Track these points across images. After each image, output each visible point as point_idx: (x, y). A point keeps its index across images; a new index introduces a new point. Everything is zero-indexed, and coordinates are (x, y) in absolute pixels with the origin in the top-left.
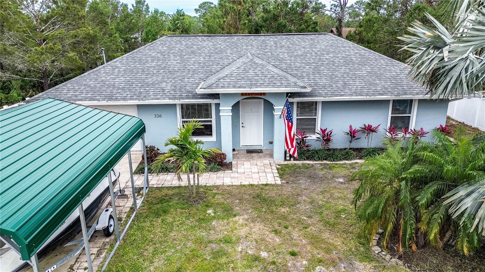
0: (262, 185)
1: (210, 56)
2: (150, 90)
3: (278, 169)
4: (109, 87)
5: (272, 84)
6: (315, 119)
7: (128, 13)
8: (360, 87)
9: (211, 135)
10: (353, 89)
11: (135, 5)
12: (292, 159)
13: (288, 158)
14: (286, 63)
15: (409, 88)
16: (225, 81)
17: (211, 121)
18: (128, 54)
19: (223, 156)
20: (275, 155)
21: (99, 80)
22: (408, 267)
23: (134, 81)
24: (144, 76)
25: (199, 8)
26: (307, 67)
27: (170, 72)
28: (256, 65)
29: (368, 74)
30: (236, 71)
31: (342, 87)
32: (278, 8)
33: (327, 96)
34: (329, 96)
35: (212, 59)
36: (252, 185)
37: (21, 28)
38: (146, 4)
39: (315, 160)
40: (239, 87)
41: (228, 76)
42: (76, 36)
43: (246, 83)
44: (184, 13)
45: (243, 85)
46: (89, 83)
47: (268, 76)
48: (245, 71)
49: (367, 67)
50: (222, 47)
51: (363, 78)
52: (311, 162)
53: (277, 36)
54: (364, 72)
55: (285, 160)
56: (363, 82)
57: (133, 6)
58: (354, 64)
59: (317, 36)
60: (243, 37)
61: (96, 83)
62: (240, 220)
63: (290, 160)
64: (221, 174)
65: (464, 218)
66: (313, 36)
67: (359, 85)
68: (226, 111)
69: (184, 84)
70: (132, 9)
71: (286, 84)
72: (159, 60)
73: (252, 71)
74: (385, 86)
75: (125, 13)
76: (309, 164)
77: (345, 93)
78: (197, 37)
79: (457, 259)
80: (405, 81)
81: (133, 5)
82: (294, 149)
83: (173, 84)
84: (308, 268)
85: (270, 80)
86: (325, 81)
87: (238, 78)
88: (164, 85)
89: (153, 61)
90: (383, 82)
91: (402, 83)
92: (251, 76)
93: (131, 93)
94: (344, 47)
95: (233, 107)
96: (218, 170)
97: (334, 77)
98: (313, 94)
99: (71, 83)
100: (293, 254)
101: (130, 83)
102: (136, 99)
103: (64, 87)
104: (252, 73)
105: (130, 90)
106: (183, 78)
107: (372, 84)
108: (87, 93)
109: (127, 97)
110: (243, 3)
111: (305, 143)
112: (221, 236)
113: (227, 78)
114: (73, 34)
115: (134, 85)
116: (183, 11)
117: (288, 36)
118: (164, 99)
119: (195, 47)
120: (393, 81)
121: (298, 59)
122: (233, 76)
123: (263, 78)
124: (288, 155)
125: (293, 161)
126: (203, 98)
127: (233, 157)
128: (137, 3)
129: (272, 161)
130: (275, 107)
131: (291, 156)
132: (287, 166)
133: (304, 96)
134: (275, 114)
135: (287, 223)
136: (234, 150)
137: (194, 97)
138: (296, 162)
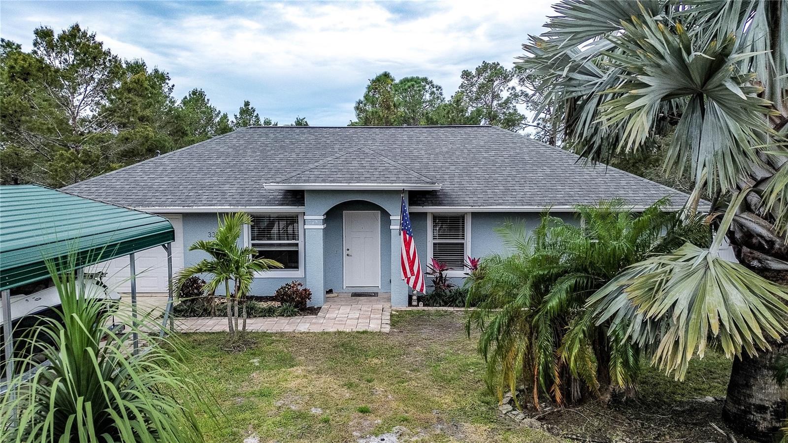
0: (358, 332)
1: (307, 153)
2: (204, 194)
3: (391, 315)
4: (143, 188)
5: (384, 179)
6: (463, 244)
8: (530, 193)
9: (297, 267)
10: (518, 196)
11: (238, 116)
12: (421, 304)
13: (415, 303)
14: (420, 163)
15: (608, 195)
16: (312, 173)
17: (297, 245)
19: (307, 294)
20: (394, 296)
21: (132, 180)
22: (548, 429)
23: (183, 181)
24: (200, 176)
26: (453, 168)
28: (365, 155)
29: (545, 177)
30: (333, 162)
31: (501, 193)
32: (449, 117)
33: (475, 204)
34: (480, 204)
35: (309, 155)
36: (340, 333)
37: (44, 124)
38: (255, 114)
39: (457, 306)
40: (331, 182)
41: (318, 167)
42: (127, 139)
43: (344, 176)
44: (307, 123)
45: (338, 179)
46: (115, 184)
47: (380, 168)
48: (346, 162)
49: (545, 168)
50: (328, 141)
51: (536, 182)
52: (451, 309)
53: (413, 129)
54: (539, 175)
55: (410, 304)
56: (536, 187)
57: (236, 118)
58: (526, 164)
59: (476, 129)
61: (126, 183)
62: (299, 370)
63: (418, 305)
64: (297, 319)
65: (615, 326)
66: (470, 129)
67: (530, 191)
68: (313, 221)
69: (258, 186)
70: (235, 121)
71: (405, 179)
73: (356, 162)
74: (570, 193)
75: (222, 125)
76: (446, 311)
77: (505, 202)
79: (636, 422)
80: (602, 187)
81: (236, 116)
82: (414, 277)
83: (241, 186)
84: (380, 428)
85: (382, 173)
86: (477, 186)
87: (333, 170)
88: (227, 187)
89: (218, 158)
90: (567, 187)
91: (597, 190)
92: (353, 168)
93: (173, 197)
94: (515, 143)
95: (325, 221)
96: (293, 314)
97: (492, 180)
98: (455, 202)
99: (88, 183)
100: (364, 411)
101: (176, 184)
102: (179, 205)
103: (75, 189)
104: (356, 165)
105: (173, 194)
106: (258, 179)
107: (550, 190)
108: (108, 196)
109: (167, 202)
110: (392, 107)
111: (445, 282)
112: (256, 389)
113: (316, 170)
114: (123, 137)
115: (181, 186)
116: (305, 120)
118: (222, 205)
119: (287, 141)
120: (583, 187)
121: (441, 158)
122: (326, 167)
123: (370, 171)
124: (415, 298)
125: (421, 307)
126: (282, 205)
127: (326, 300)
128: (243, 112)
129: (387, 306)
130: (391, 218)
131: (419, 299)
132: (409, 312)
133: (440, 204)
134: (391, 227)
135: (374, 376)
136: (330, 291)
137: (269, 203)
138: (426, 308)
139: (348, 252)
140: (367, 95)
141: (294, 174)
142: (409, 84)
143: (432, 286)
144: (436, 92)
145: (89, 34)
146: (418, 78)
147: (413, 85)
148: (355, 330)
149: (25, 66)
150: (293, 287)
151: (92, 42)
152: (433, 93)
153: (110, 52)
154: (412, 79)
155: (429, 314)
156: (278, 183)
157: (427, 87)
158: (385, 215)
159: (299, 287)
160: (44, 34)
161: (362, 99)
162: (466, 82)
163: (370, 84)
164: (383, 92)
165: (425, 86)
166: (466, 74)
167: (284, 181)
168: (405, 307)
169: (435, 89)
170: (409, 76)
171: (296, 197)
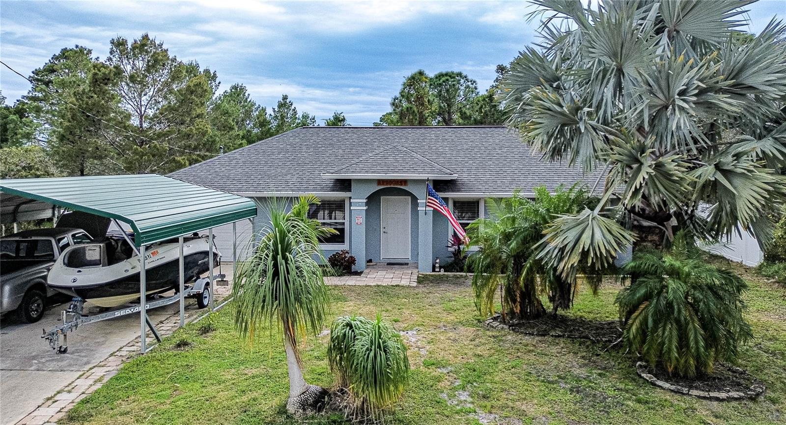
0: (392, 286)
1: (351, 149)
2: (271, 182)
3: (418, 277)
5: (413, 171)
7: (265, 120)
8: (532, 183)
9: (343, 242)
10: (522, 185)
11: (276, 110)
12: (442, 270)
13: (437, 270)
16: (357, 166)
17: (343, 224)
18: (250, 146)
19: (352, 261)
20: (421, 264)
23: (254, 172)
25: (380, 121)
26: (471, 162)
27: (298, 164)
28: (399, 152)
29: (546, 170)
30: (373, 158)
34: (490, 191)
35: (354, 151)
36: (378, 286)
38: (293, 107)
41: (362, 162)
43: (382, 168)
45: (378, 170)
47: (411, 162)
48: (384, 158)
50: (369, 140)
51: (538, 174)
55: (434, 270)
56: (537, 178)
57: (274, 111)
59: (493, 129)
60: (397, 129)
61: (208, 174)
62: (351, 303)
63: (440, 271)
64: (346, 278)
66: (488, 129)
68: (357, 204)
69: (313, 176)
70: (273, 114)
71: (430, 171)
72: (287, 151)
73: (392, 157)
75: (261, 119)
76: (462, 275)
77: (511, 190)
78: (340, 129)
81: (274, 109)
83: (299, 176)
84: (406, 328)
85: (412, 166)
86: (489, 177)
87: (374, 164)
88: (288, 177)
89: (279, 153)
92: (390, 162)
95: (367, 204)
96: (343, 275)
97: (502, 173)
98: (470, 189)
101: (248, 174)
102: (253, 191)
106: (313, 170)
111: (462, 255)
113: (361, 164)
115: (252, 176)
116: (342, 115)
117: (455, 129)
118: (287, 190)
121: (462, 154)
122: (369, 162)
123: (403, 164)
124: (437, 265)
125: (442, 272)
126: (333, 191)
127: (367, 267)
128: (281, 106)
129: (415, 271)
130: (419, 201)
131: (440, 267)
132: (432, 276)
133: (459, 191)
134: (419, 209)
135: (403, 307)
136: (370, 261)
137: (322, 189)
138: (446, 273)
139: (384, 230)
140: (402, 92)
141: (344, 167)
142: (444, 79)
143: (452, 257)
144: (471, 86)
145: (157, 42)
146: (453, 73)
147: (447, 80)
148: (390, 284)
149: (107, 73)
150: (342, 255)
151: (160, 50)
152: (468, 87)
153: (176, 59)
154: (446, 75)
155: (448, 277)
156: (332, 173)
157: (462, 81)
158: (414, 199)
159: (347, 255)
160: (119, 44)
161: (398, 95)
162: (502, 76)
163: (406, 81)
164: (418, 88)
165: (460, 80)
166: (501, 69)
167: (336, 172)
168: (429, 272)
169: (470, 83)
170: (444, 72)
171: (344, 185)
